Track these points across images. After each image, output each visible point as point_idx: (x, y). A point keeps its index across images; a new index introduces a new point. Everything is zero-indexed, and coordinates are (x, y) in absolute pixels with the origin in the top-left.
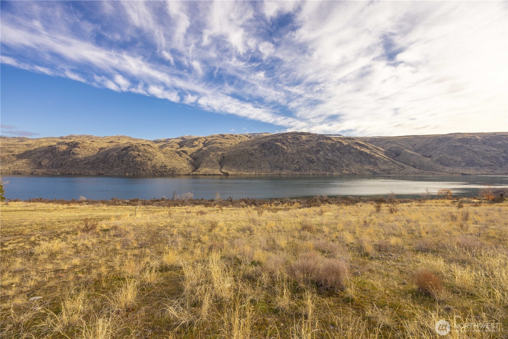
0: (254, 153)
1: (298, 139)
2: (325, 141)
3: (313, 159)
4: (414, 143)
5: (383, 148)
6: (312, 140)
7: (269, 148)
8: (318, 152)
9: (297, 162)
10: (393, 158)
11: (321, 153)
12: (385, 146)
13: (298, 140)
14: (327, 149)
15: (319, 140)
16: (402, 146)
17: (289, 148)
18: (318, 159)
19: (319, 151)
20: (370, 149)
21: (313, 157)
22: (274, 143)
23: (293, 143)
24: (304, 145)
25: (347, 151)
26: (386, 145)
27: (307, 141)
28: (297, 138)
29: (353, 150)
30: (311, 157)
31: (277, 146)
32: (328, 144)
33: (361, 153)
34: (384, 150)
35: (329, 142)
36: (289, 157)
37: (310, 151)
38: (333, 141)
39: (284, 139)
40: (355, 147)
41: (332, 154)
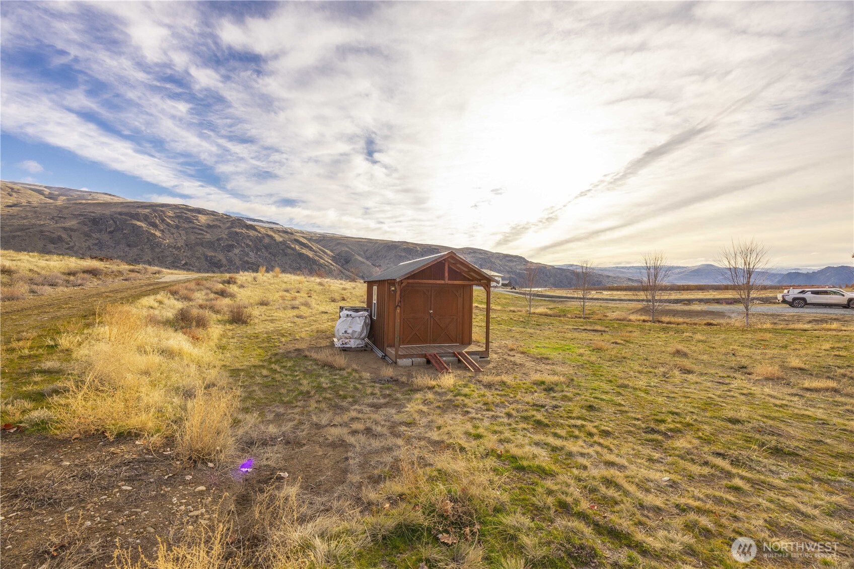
0: (64, 236)
1: (189, 220)
2: (244, 231)
3: (220, 260)
4: (366, 249)
5: (332, 251)
6: (220, 227)
7: (112, 229)
8: (230, 248)
9: (186, 264)
10: (342, 266)
11: (236, 251)
12: (334, 248)
13: (190, 222)
14: (248, 245)
15: (233, 227)
16: (353, 250)
17: (168, 235)
18: (230, 261)
19: (232, 246)
20: (314, 251)
21: (220, 256)
22: (127, 220)
23: (177, 227)
24: (202, 234)
25: (281, 251)
26: (336, 248)
27: (209, 226)
28: (187, 218)
29: (289, 251)
30: (215, 257)
31: (134, 226)
32: (249, 236)
33: (301, 255)
34: (332, 254)
35: (252, 233)
36: (167, 253)
37: (214, 245)
38: (259, 232)
39: (155, 216)
40: (293, 246)
41: (256, 253)
